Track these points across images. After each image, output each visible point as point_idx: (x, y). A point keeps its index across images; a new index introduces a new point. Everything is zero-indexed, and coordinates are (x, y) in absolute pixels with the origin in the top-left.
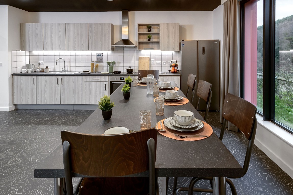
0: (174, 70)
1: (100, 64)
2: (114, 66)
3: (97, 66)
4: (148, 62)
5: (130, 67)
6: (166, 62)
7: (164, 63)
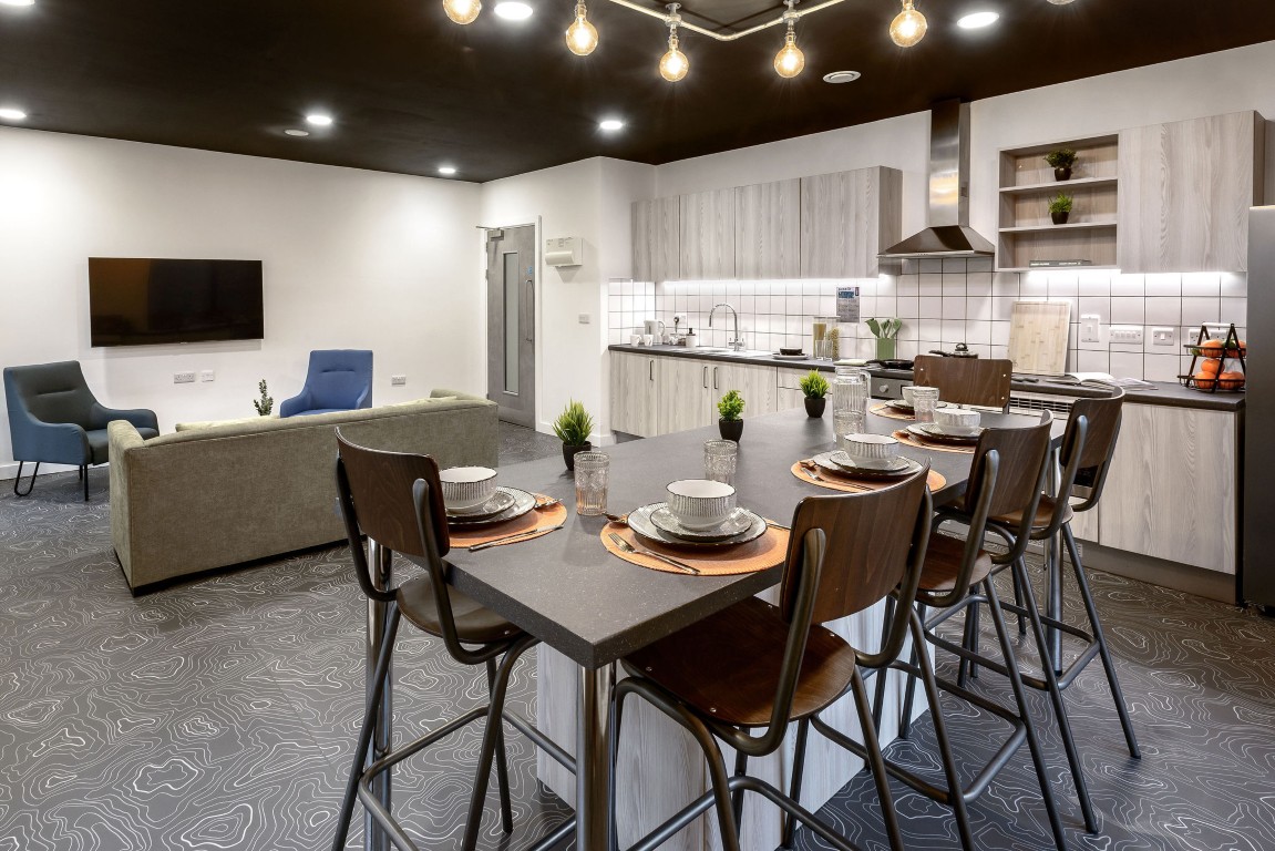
0: (1212, 377)
1: (844, 328)
2: (900, 336)
3: (834, 335)
4: (1058, 327)
5: (962, 346)
6: (1171, 329)
7: (1157, 334)
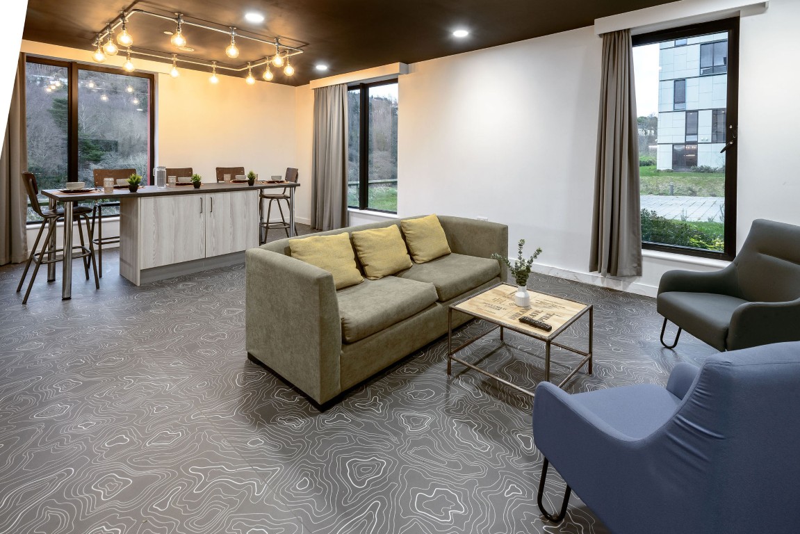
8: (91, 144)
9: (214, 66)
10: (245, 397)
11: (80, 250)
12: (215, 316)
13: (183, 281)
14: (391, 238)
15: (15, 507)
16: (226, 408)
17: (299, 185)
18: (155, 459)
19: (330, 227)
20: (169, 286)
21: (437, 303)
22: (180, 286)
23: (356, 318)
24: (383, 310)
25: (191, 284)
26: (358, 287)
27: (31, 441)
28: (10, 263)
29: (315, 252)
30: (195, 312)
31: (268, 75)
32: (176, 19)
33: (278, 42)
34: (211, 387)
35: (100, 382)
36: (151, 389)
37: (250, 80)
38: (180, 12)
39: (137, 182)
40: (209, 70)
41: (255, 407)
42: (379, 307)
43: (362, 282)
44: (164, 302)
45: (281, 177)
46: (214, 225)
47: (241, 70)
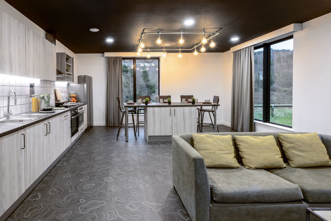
8: (153, 86)
9: (180, 50)
10: (166, 205)
11: (133, 125)
12: (168, 163)
13: (163, 144)
14: (266, 144)
15: (89, 207)
16: (157, 206)
17: (219, 105)
18: (126, 213)
19: (242, 130)
20: (157, 144)
21: (303, 202)
22: (161, 146)
23: (222, 189)
24: (244, 190)
25: (165, 146)
26: (234, 170)
27: (101, 187)
28: (114, 126)
29: (206, 143)
30: (162, 158)
31: (203, 49)
32: (158, 33)
33: (204, 31)
34: (154, 194)
35: (123, 174)
36: (136, 184)
37: (196, 53)
38: (159, 30)
39: (147, 101)
40: (178, 52)
41: (167, 212)
42: (242, 187)
43: (238, 168)
44: (153, 151)
45: (210, 101)
46: (176, 121)
47: (192, 49)
